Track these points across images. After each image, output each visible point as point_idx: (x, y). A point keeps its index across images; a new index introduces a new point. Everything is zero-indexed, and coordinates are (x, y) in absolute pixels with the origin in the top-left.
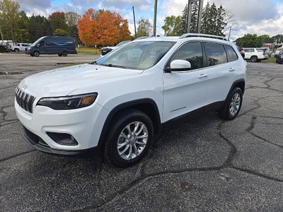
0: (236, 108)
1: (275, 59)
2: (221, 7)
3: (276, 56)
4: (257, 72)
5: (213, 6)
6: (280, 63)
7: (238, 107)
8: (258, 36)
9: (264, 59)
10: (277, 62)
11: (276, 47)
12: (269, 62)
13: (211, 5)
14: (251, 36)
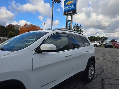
0: (92, 74)
1: (104, 46)
2: (80, 26)
3: (104, 44)
4: (98, 51)
5: (77, 25)
6: (106, 48)
7: (93, 73)
8: (96, 37)
9: (100, 46)
10: (105, 47)
11: (103, 41)
12: (102, 47)
13: (76, 24)
14: (93, 37)
